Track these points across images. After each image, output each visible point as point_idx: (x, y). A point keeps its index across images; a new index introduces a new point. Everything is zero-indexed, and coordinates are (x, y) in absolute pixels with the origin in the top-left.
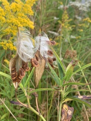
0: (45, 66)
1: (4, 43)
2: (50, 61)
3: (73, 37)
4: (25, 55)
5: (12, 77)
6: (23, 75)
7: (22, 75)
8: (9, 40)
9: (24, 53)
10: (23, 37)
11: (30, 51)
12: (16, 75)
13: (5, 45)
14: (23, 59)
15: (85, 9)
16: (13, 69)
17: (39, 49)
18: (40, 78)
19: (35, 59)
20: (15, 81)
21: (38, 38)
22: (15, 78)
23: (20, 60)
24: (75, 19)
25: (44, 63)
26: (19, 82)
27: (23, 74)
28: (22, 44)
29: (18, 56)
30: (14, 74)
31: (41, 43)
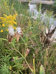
3: (32, 28)
5: (8, 40)
15: (36, 19)
19: (15, 35)
24: (33, 22)
25: (19, 36)
26: (11, 42)
27: (11, 39)
28: (10, 30)
29: (9, 34)
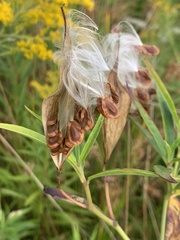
0: (129, 109)
1: (27, 44)
2: (141, 97)
4: (83, 88)
5: (50, 143)
6: (78, 139)
7: (74, 139)
8: (37, 37)
9: (82, 83)
10: (78, 39)
11: (97, 78)
12: (59, 138)
13: (28, 48)
14: (77, 99)
16: (52, 123)
17: (116, 67)
18: (117, 138)
19: (111, 100)
20: (56, 151)
21: (112, 37)
22: (56, 145)
23: (69, 101)
25: (128, 102)
26: (66, 153)
27: (77, 136)
28: (76, 58)
29: (64, 91)
30: (54, 134)
31: (121, 50)
